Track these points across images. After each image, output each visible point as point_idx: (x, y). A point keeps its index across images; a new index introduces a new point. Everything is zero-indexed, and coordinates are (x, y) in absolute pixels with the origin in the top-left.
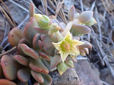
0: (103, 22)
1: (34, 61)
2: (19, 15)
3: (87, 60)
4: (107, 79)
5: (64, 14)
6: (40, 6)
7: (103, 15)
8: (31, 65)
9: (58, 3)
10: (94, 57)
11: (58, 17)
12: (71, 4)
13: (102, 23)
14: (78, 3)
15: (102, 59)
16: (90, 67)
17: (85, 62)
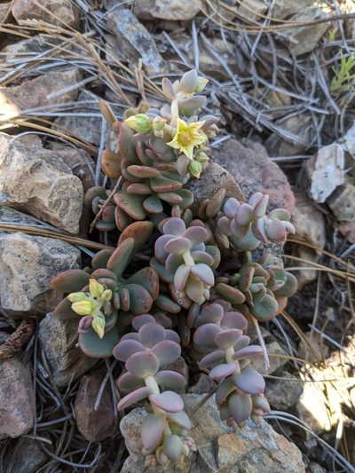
0: (227, 52)
1: (155, 180)
2: (89, 129)
3: (232, 137)
4: (280, 150)
5: (153, 83)
6: (107, 93)
7: (221, 38)
8: (155, 188)
9: (134, 72)
10: (243, 125)
11: (148, 94)
12: (155, 58)
13: (226, 56)
14: (166, 45)
15: (255, 121)
16: (242, 147)
17: (228, 143)
